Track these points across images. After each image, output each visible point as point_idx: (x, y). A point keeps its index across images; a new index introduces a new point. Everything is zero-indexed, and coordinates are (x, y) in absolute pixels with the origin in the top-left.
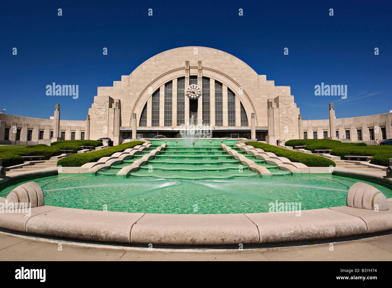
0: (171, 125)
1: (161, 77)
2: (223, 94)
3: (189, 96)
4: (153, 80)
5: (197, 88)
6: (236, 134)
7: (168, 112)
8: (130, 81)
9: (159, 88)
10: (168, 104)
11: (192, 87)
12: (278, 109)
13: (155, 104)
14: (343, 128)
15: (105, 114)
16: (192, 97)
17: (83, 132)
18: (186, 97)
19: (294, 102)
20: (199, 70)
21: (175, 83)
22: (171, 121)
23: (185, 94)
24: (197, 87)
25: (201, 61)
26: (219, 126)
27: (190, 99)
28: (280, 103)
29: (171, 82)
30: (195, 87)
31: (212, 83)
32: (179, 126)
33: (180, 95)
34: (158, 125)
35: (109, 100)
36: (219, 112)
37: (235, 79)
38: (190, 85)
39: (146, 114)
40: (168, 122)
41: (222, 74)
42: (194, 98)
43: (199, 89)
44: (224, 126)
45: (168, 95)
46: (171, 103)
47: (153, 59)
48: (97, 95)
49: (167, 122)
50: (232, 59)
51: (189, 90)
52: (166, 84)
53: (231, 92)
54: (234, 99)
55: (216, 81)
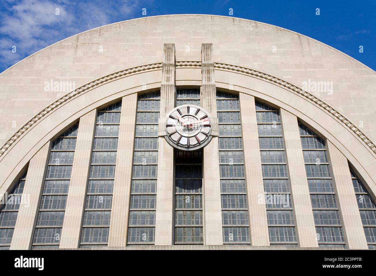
1: (84, 89)
2: (286, 138)
3: (173, 141)
4: (60, 95)
5: (201, 115)
9: (78, 120)
10: (102, 170)
11: (184, 112)
16: (184, 141)
18: (162, 143)
21: (129, 105)
22: (105, 232)
23: (159, 134)
24: (199, 110)
25: (211, 45)
27: (175, 148)
29: (118, 103)
30: (193, 111)
31: (247, 105)
38: (175, 106)
40: (95, 232)
41: (274, 81)
42: (189, 146)
43: (206, 117)
46: (111, 169)
47: (70, 44)
49: (91, 237)
50: (301, 43)
51: (171, 121)
52: (101, 111)
53: (310, 133)
54: (327, 157)
55: (259, 102)
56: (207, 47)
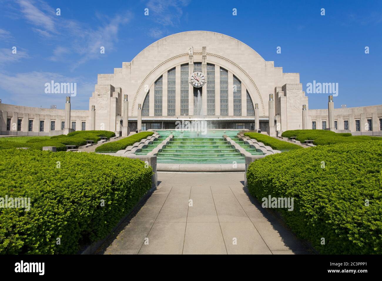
0: (174, 115)
1: (163, 64)
2: (229, 81)
3: (193, 85)
4: (155, 66)
5: (202, 76)
6: (241, 124)
7: (171, 101)
8: (131, 68)
9: (162, 75)
10: (171, 92)
11: (196, 74)
12: (286, 98)
13: (158, 92)
14: (353, 118)
15: (107, 103)
16: (196, 85)
17: (83, 121)
18: (190, 85)
19: (302, 90)
20: (203, 56)
21: (178, 70)
22: (174, 110)
23: (189, 82)
24: (201, 74)
25: (206, 47)
26: (224, 115)
27: (194, 87)
28: (287, 92)
29: (174, 68)
30: (199, 74)
31: (217, 70)
32: (182, 115)
33: (184, 82)
34: (161, 115)
35: (110, 89)
36: (224, 100)
37: (241, 66)
38: (194, 72)
39: (148, 102)
40: (171, 110)
41: (227, 60)
42: (198, 86)
43: (203, 76)
44: (229, 116)
45: (172, 83)
46: (174, 91)
47: (156, 45)
48: (97, 84)
49: (170, 112)
50: (238, 45)
51: (193, 78)
52: (169, 71)
53: (237, 79)
54: (240, 87)
55: (221, 68)
56: (204, 48)
